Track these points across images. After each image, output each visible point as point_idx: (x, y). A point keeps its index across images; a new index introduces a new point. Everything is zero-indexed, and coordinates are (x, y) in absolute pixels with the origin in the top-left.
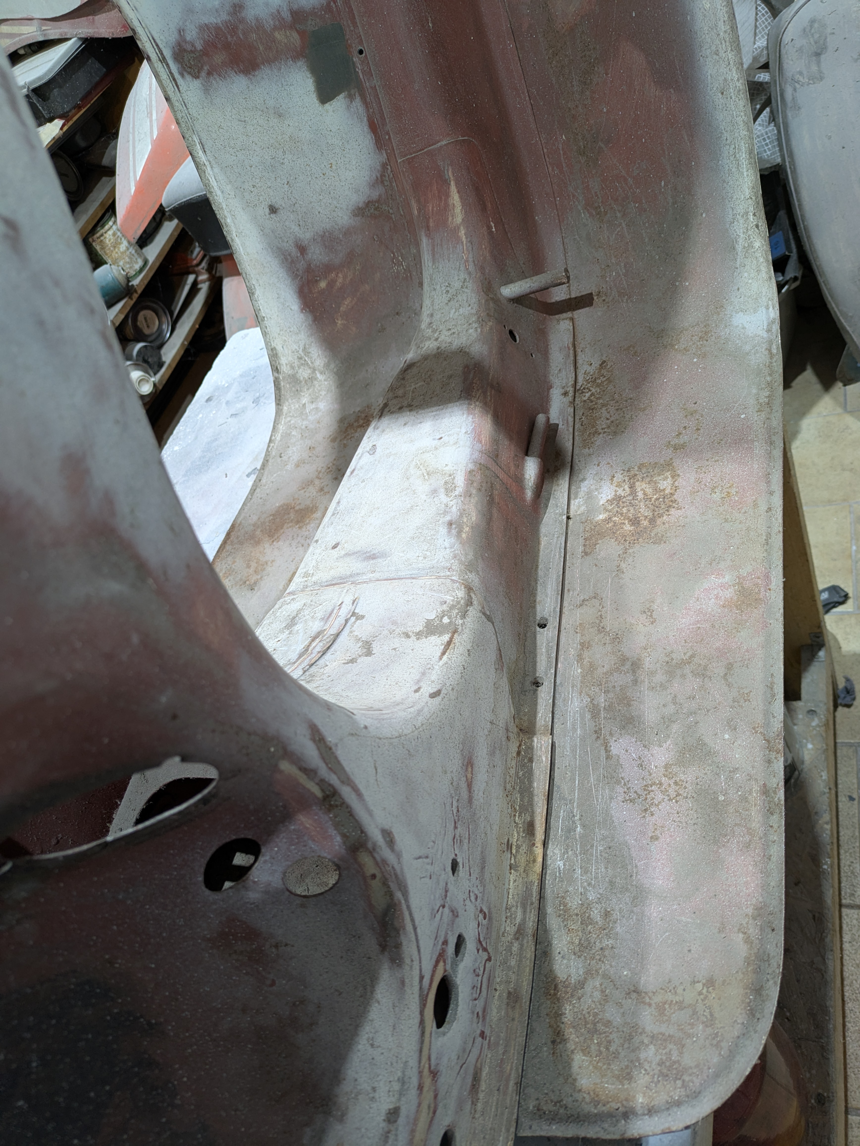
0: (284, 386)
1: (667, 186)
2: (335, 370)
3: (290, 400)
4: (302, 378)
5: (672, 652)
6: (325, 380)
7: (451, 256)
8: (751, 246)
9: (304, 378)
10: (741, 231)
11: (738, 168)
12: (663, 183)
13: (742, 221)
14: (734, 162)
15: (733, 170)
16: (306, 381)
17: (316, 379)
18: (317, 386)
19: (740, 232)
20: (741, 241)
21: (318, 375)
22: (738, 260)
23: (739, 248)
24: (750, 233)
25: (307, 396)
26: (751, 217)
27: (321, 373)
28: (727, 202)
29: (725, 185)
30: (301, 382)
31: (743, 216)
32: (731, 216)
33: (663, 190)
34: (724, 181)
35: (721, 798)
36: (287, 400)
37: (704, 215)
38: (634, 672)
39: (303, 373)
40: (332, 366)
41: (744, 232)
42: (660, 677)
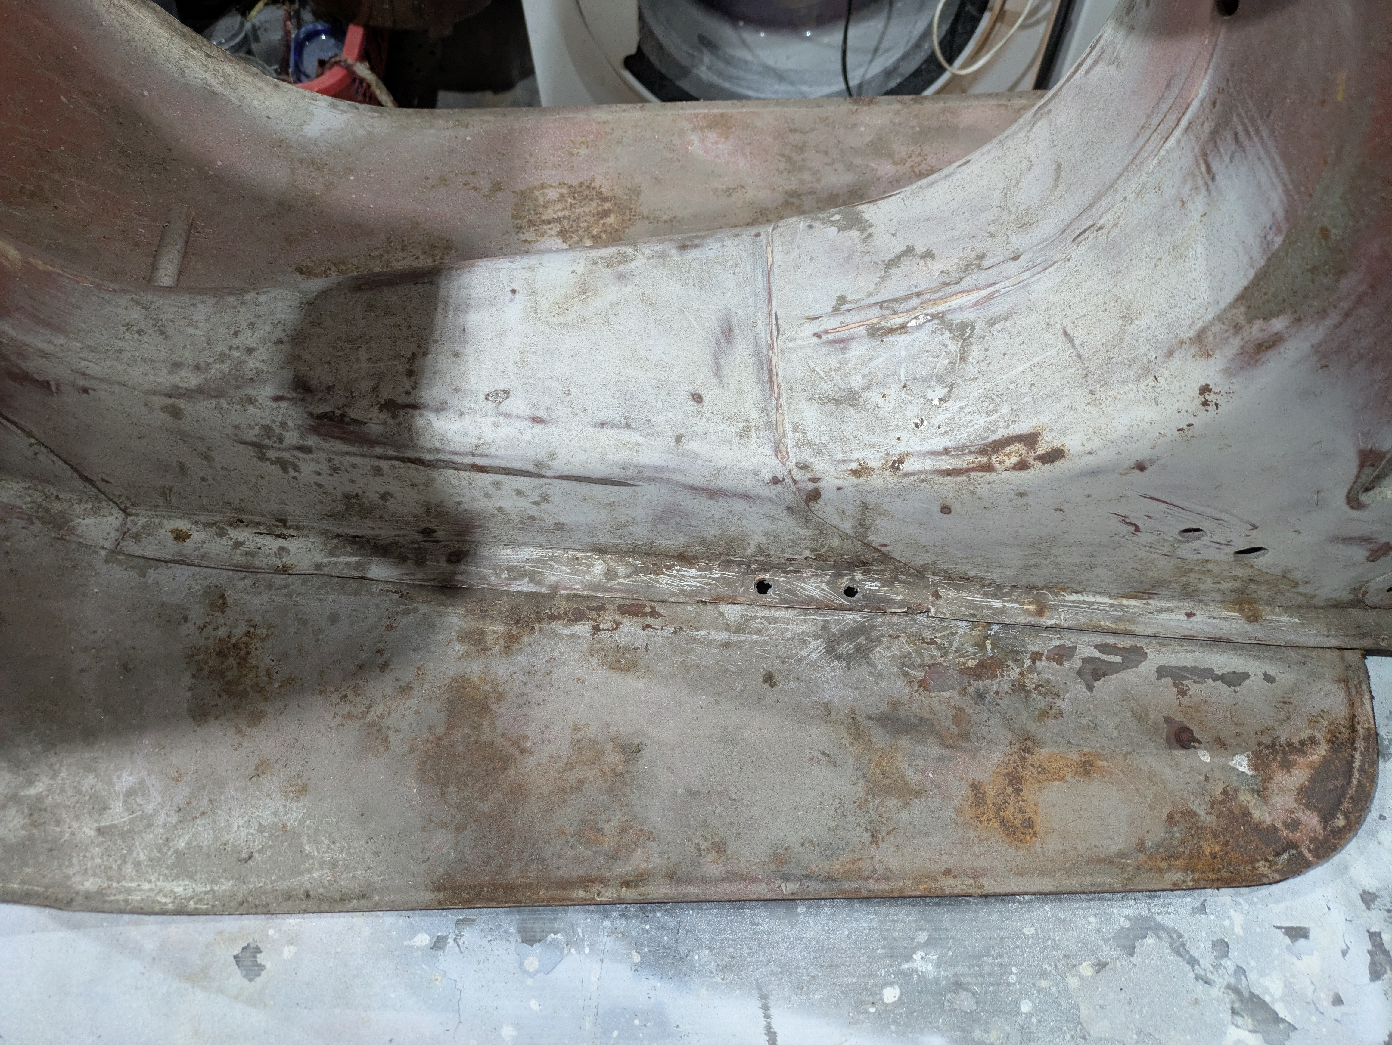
0: (23, 882)
1: (72, 97)
2: (39, 748)
3: (71, 871)
4: (23, 833)
5: (778, 170)
6: (54, 777)
7: (73, 300)
8: (226, 76)
9: (23, 828)
10: (201, 72)
11: (128, 15)
12: (64, 99)
13: (190, 63)
14: (119, 12)
15: (126, 21)
16: (34, 825)
17: (39, 799)
18: (58, 798)
19: (201, 74)
20: (213, 81)
21: (32, 791)
22: (232, 98)
23: (218, 88)
24: (211, 66)
25: (75, 825)
26: (194, 52)
27: (30, 783)
28: (155, 59)
29: (134, 44)
30: (31, 838)
31: (186, 58)
32: (174, 69)
33: (72, 106)
34: (128, 41)
35: (918, 129)
36: (68, 877)
37: (146, 93)
38: (799, 195)
39: (11, 825)
40: (25, 754)
41: (206, 71)
42: (806, 176)
